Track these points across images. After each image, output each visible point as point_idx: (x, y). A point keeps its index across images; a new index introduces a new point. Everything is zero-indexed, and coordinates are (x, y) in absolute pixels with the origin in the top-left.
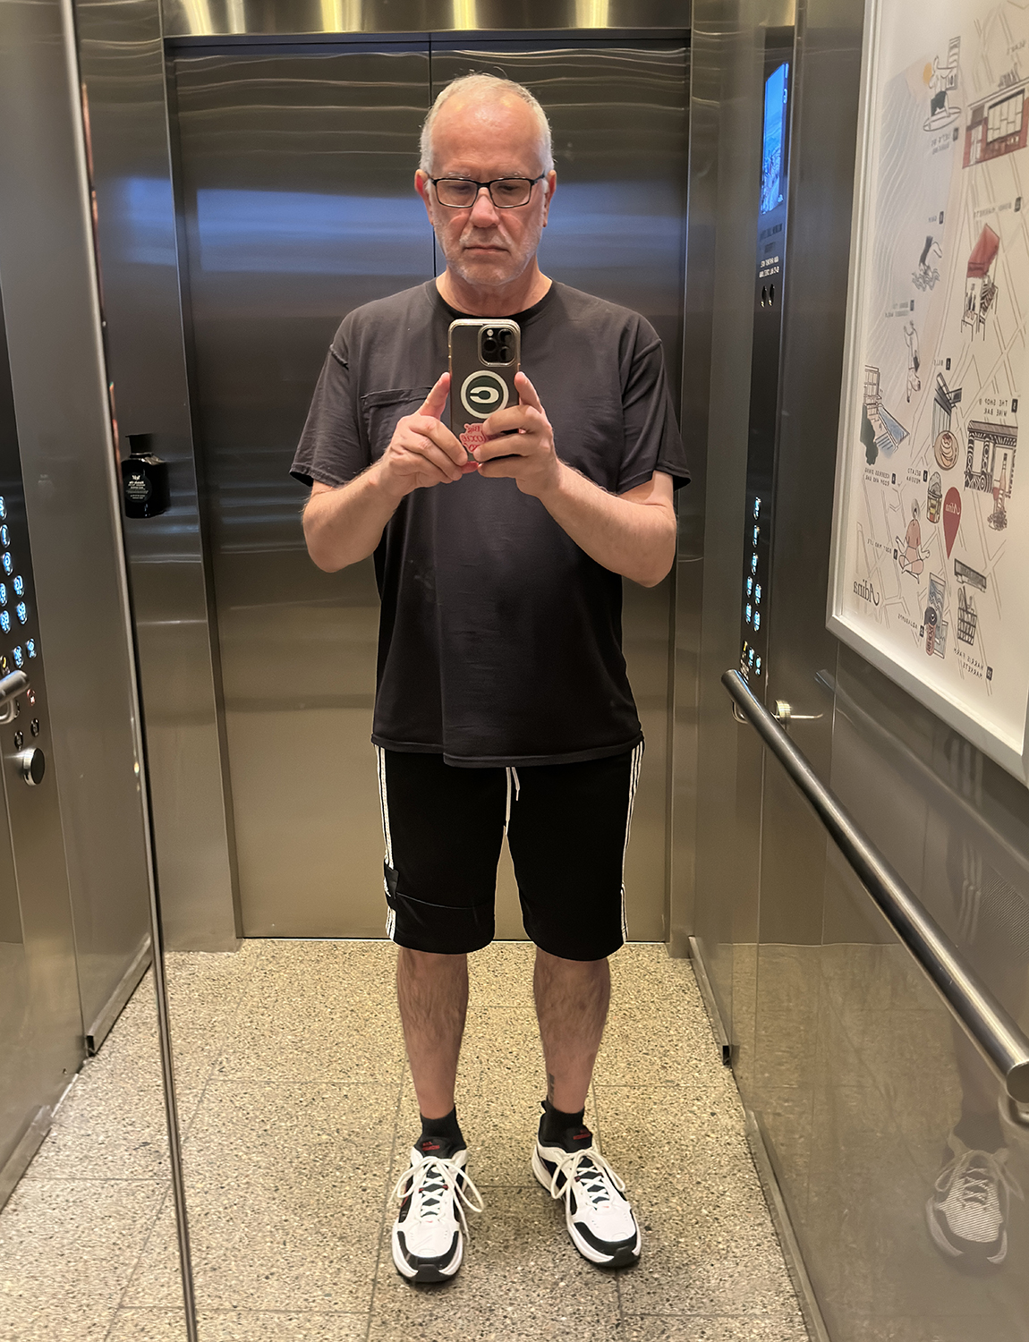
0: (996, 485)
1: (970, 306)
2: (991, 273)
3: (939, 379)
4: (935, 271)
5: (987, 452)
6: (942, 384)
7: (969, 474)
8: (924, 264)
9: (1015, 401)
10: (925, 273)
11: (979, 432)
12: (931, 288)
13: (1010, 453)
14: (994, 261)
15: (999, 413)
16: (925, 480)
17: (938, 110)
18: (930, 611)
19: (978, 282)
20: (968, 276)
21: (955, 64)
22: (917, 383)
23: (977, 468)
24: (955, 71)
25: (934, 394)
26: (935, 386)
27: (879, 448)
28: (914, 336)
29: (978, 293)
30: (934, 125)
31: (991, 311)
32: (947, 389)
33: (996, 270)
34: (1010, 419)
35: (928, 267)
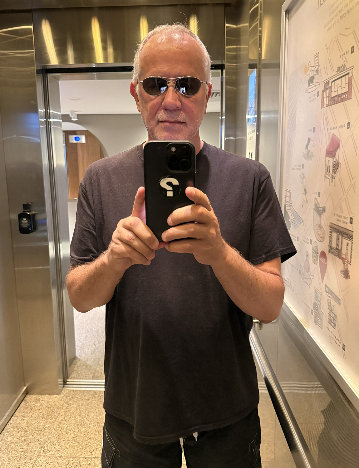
0: (344, 256)
1: (328, 170)
2: (337, 156)
3: (315, 200)
4: (312, 153)
5: (338, 239)
6: (317, 203)
7: (331, 248)
8: (307, 149)
9: (351, 218)
10: (308, 153)
11: (334, 229)
12: (311, 160)
13: (350, 243)
14: (338, 151)
15: (344, 222)
16: (311, 244)
17: (311, 84)
18: (315, 304)
19: (331, 160)
20: (326, 157)
21: (317, 64)
22: (305, 200)
23: (334, 245)
24: (317, 67)
25: (314, 207)
26: (314, 203)
27: (292, 224)
28: (304, 179)
29: (331, 164)
30: (310, 91)
31: (338, 174)
32: (319, 206)
33: (340, 156)
34: (349, 227)
35: (309, 151)
